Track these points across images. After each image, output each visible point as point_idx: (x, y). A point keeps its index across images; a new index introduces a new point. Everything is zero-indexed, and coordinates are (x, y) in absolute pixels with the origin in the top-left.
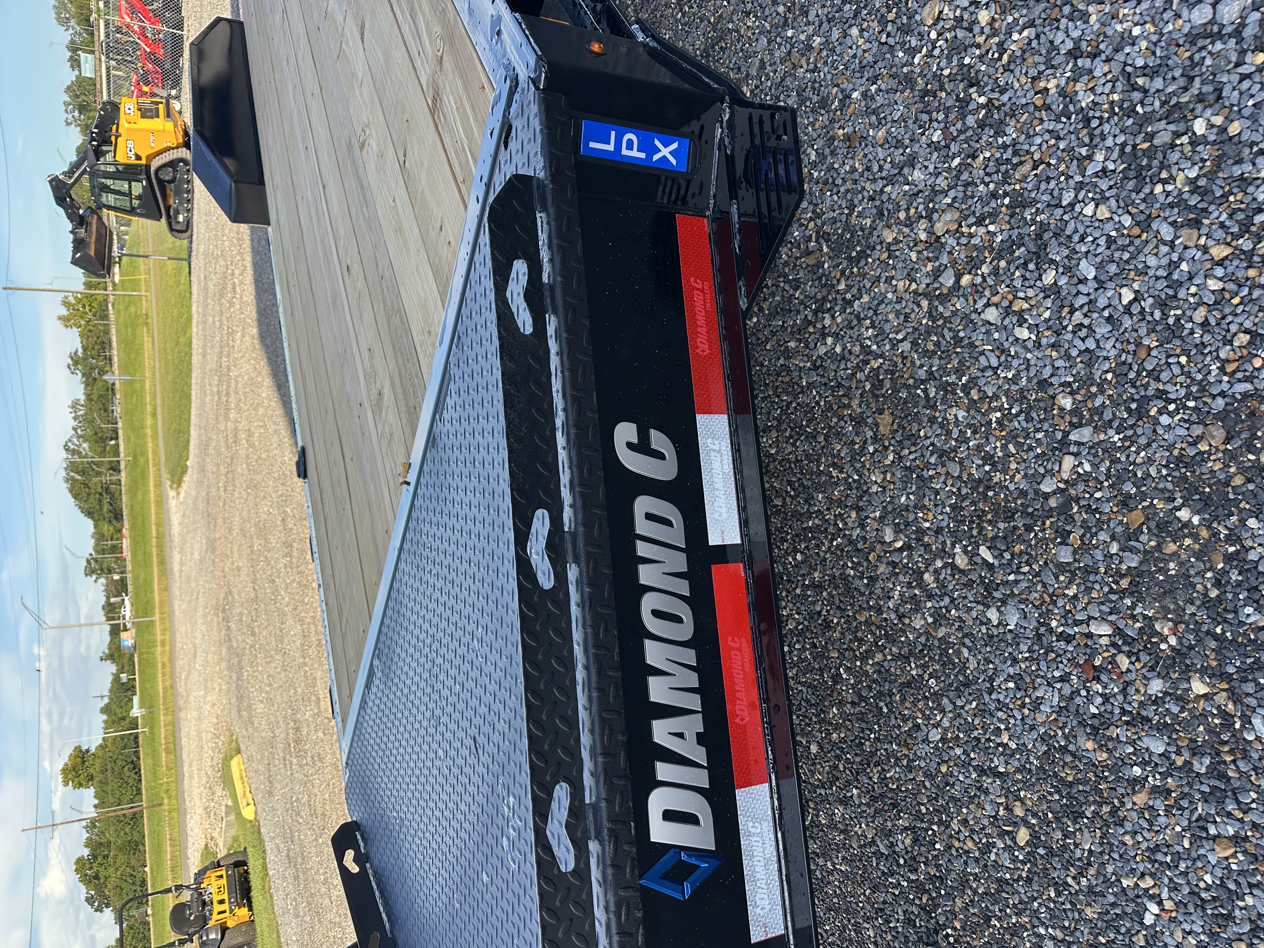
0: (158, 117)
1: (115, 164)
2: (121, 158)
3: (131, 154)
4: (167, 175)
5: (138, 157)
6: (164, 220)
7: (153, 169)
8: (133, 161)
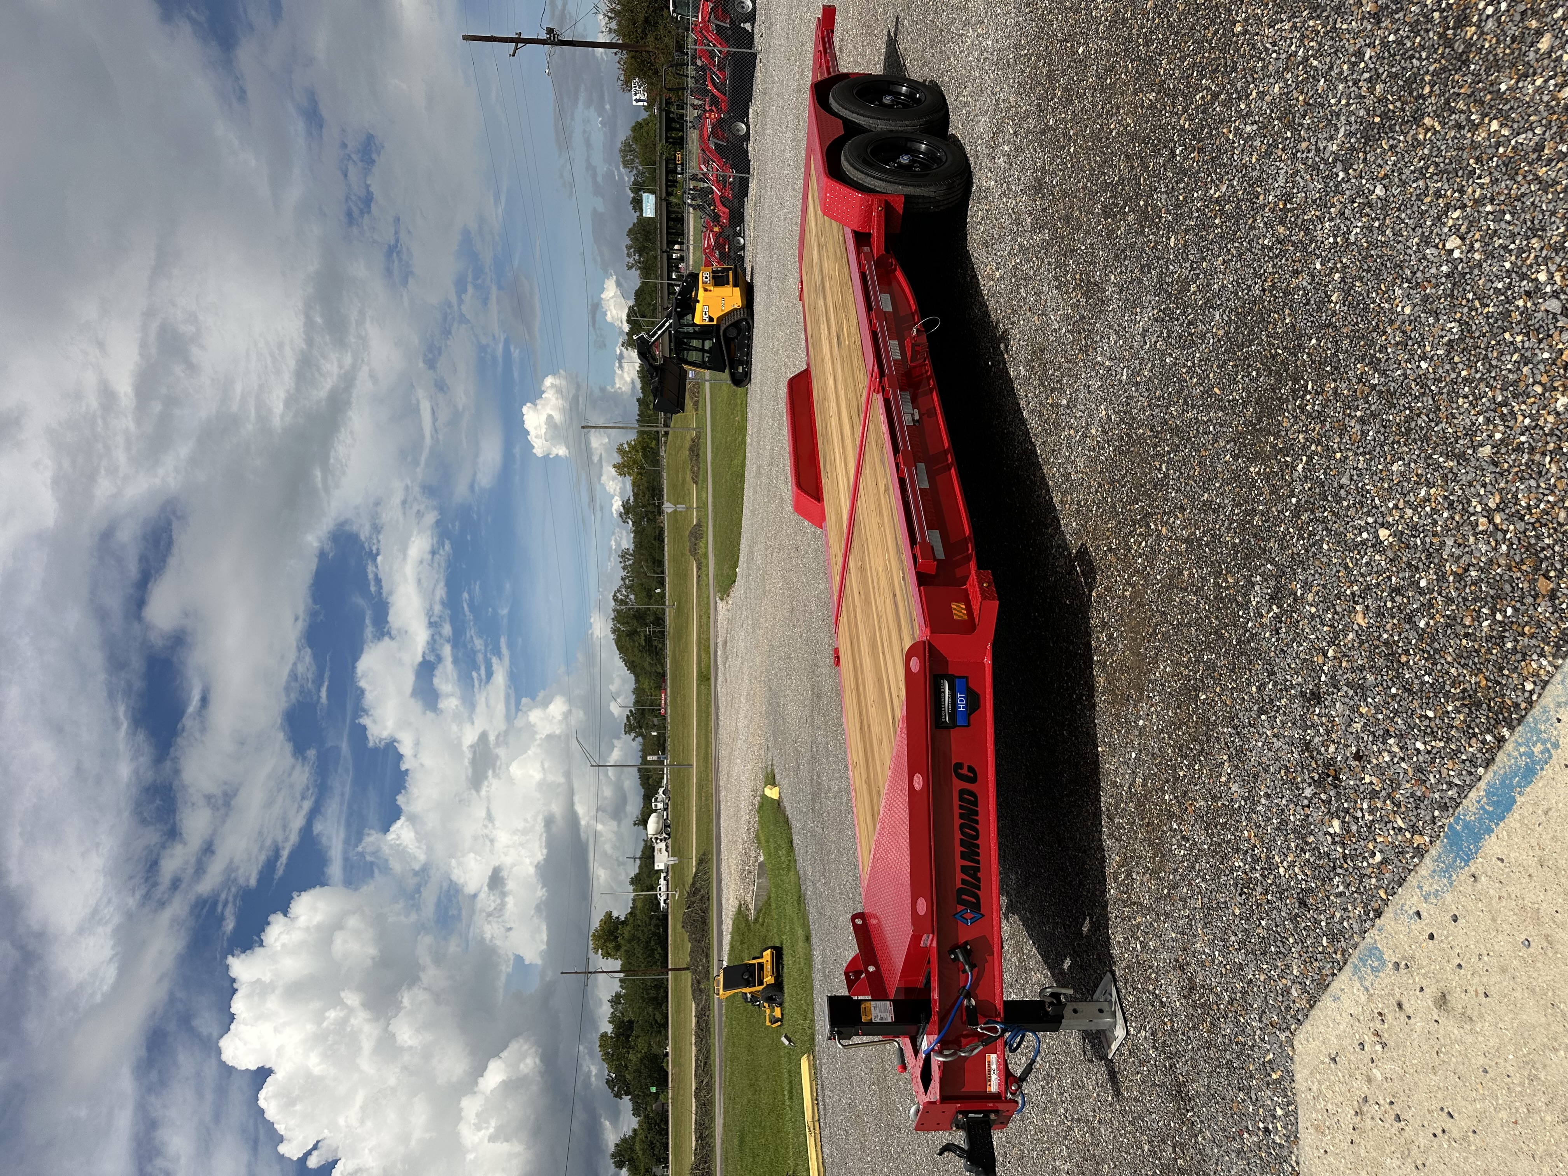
0: (728, 283)
1: (695, 325)
2: (697, 321)
3: (706, 317)
4: (733, 333)
5: (711, 319)
6: (727, 371)
7: (722, 329)
8: (707, 323)
